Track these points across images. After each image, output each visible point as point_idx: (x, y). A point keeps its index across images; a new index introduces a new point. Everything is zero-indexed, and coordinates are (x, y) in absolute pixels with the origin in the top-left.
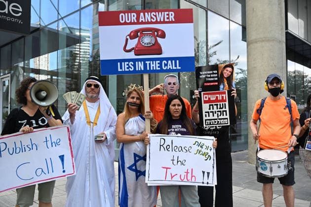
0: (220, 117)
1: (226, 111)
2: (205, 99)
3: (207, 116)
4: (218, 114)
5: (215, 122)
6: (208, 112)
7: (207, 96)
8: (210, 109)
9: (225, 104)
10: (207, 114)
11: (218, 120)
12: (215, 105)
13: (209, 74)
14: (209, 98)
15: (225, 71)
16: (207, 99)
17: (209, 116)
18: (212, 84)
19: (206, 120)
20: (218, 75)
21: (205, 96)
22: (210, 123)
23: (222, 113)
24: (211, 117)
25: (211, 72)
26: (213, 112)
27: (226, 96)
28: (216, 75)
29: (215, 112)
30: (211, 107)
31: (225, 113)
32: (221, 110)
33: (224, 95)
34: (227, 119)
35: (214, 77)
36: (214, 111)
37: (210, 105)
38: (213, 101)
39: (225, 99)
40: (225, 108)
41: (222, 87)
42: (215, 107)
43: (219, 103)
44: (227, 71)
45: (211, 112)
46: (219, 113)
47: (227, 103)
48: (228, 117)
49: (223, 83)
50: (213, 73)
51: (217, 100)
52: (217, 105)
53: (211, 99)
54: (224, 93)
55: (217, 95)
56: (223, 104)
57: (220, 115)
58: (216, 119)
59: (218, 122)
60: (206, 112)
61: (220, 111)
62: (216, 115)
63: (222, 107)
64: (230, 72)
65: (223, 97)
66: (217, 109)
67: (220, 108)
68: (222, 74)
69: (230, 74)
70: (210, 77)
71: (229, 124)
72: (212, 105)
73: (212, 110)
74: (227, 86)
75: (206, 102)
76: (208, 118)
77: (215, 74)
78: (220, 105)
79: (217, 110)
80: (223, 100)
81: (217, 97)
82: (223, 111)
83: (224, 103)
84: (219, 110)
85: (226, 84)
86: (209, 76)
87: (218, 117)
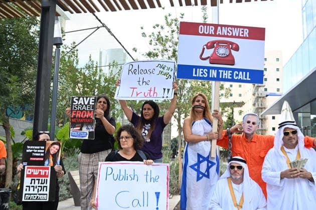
0: (40, 193)
1: (46, 187)
2: (28, 173)
3: (28, 190)
4: (38, 189)
5: (35, 197)
6: (29, 187)
7: (30, 170)
8: (31, 183)
9: (47, 180)
10: (28, 188)
11: (38, 195)
12: (37, 180)
13: (36, 149)
14: (32, 173)
15: (52, 148)
16: (30, 173)
17: (29, 190)
18: (37, 159)
19: (25, 194)
20: (45, 151)
21: (28, 170)
22: (29, 198)
23: (42, 188)
24: (31, 192)
25: (38, 147)
26: (34, 187)
27: (49, 172)
28: (43, 151)
29: (36, 187)
30: (33, 181)
31: (45, 188)
32: (43, 185)
33: (47, 171)
34: (47, 194)
35: (40, 153)
36: (35, 185)
37: (32, 180)
38: (35, 176)
39: (47, 174)
40: (46, 184)
41: (46, 163)
42: (37, 182)
43: (41, 178)
44: (54, 148)
45: (32, 186)
46: (40, 188)
47: (49, 179)
48: (48, 192)
49: (49, 159)
50: (40, 149)
51: (39, 175)
52: (39, 180)
53: (34, 174)
54: (48, 169)
55: (40, 170)
56: (44, 180)
57: (41, 190)
58: (36, 194)
59: (37, 197)
60: (27, 186)
61: (41, 187)
62: (36, 190)
63: (43, 182)
64: (57, 149)
65: (45, 172)
66: (39, 183)
67: (41, 183)
68: (49, 151)
69: (56, 151)
70: (37, 153)
71: (47, 200)
72: (34, 180)
73: (33, 185)
74: (52, 163)
75: (28, 176)
76: (28, 192)
77: (42, 149)
78: (42, 180)
79: (38, 185)
80: (45, 176)
81: (40, 172)
82: (44, 187)
83: (46, 178)
84: (40, 185)
85: (51, 161)
86: (36, 151)
87: (38, 192)
